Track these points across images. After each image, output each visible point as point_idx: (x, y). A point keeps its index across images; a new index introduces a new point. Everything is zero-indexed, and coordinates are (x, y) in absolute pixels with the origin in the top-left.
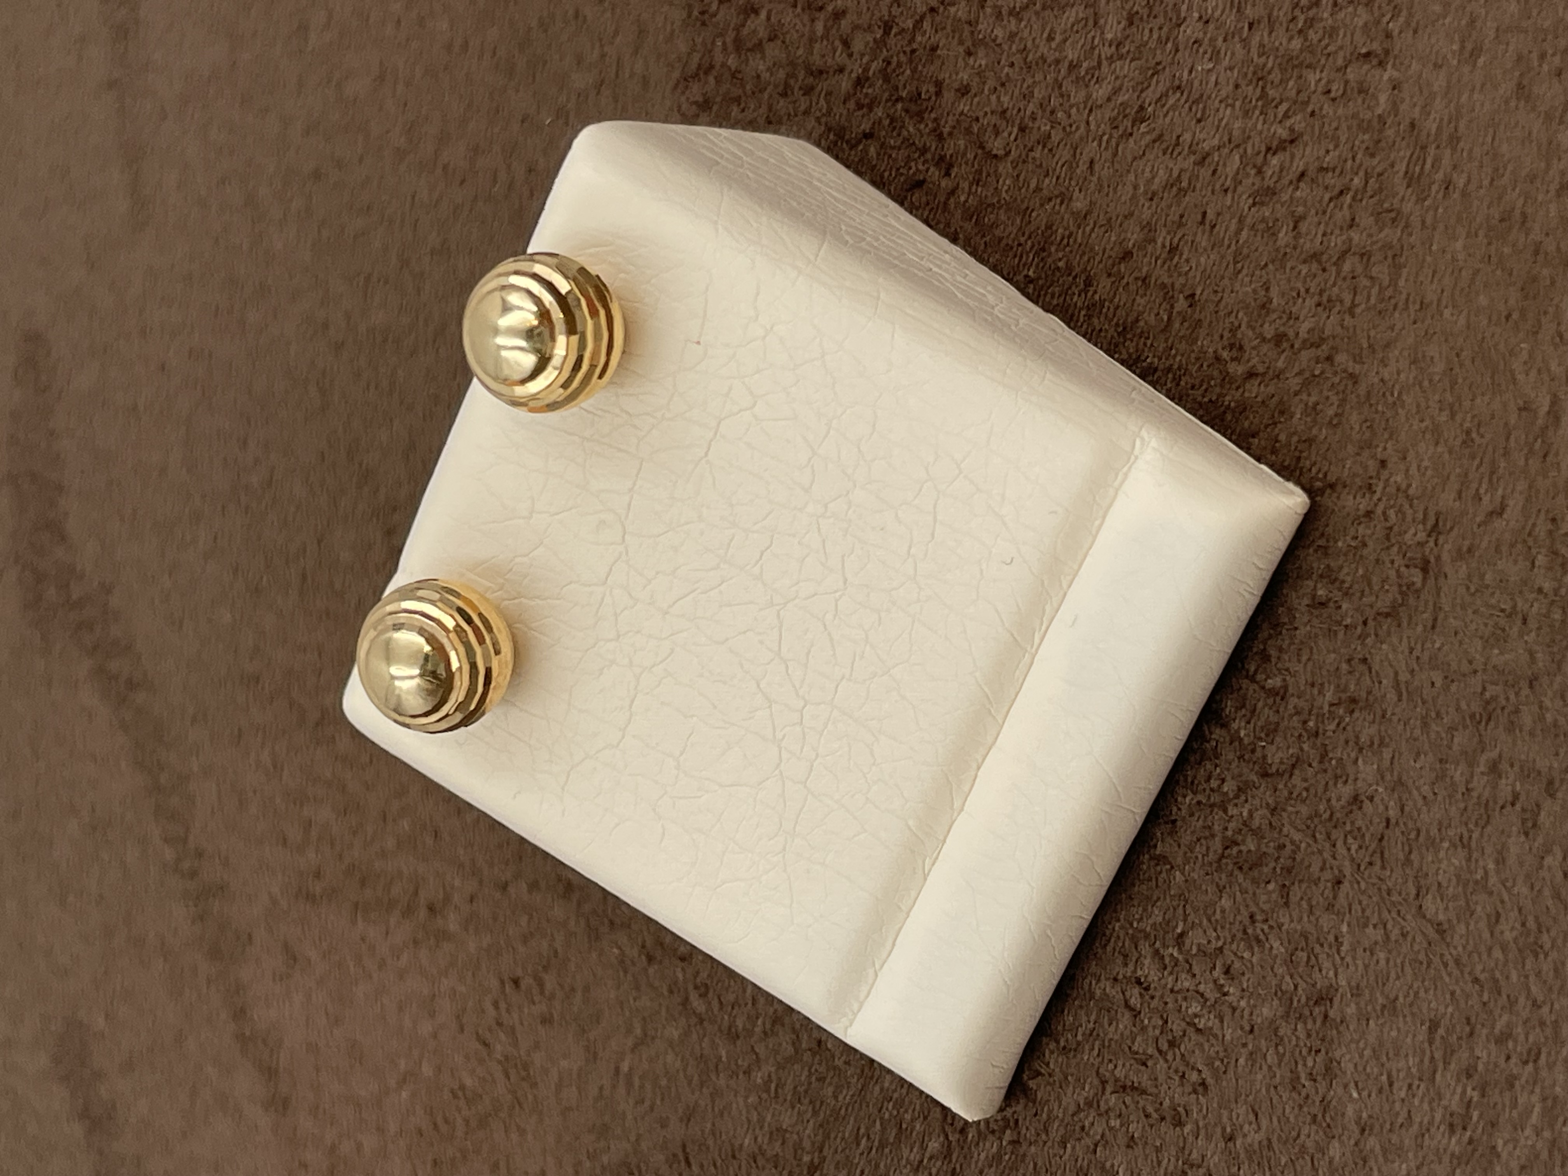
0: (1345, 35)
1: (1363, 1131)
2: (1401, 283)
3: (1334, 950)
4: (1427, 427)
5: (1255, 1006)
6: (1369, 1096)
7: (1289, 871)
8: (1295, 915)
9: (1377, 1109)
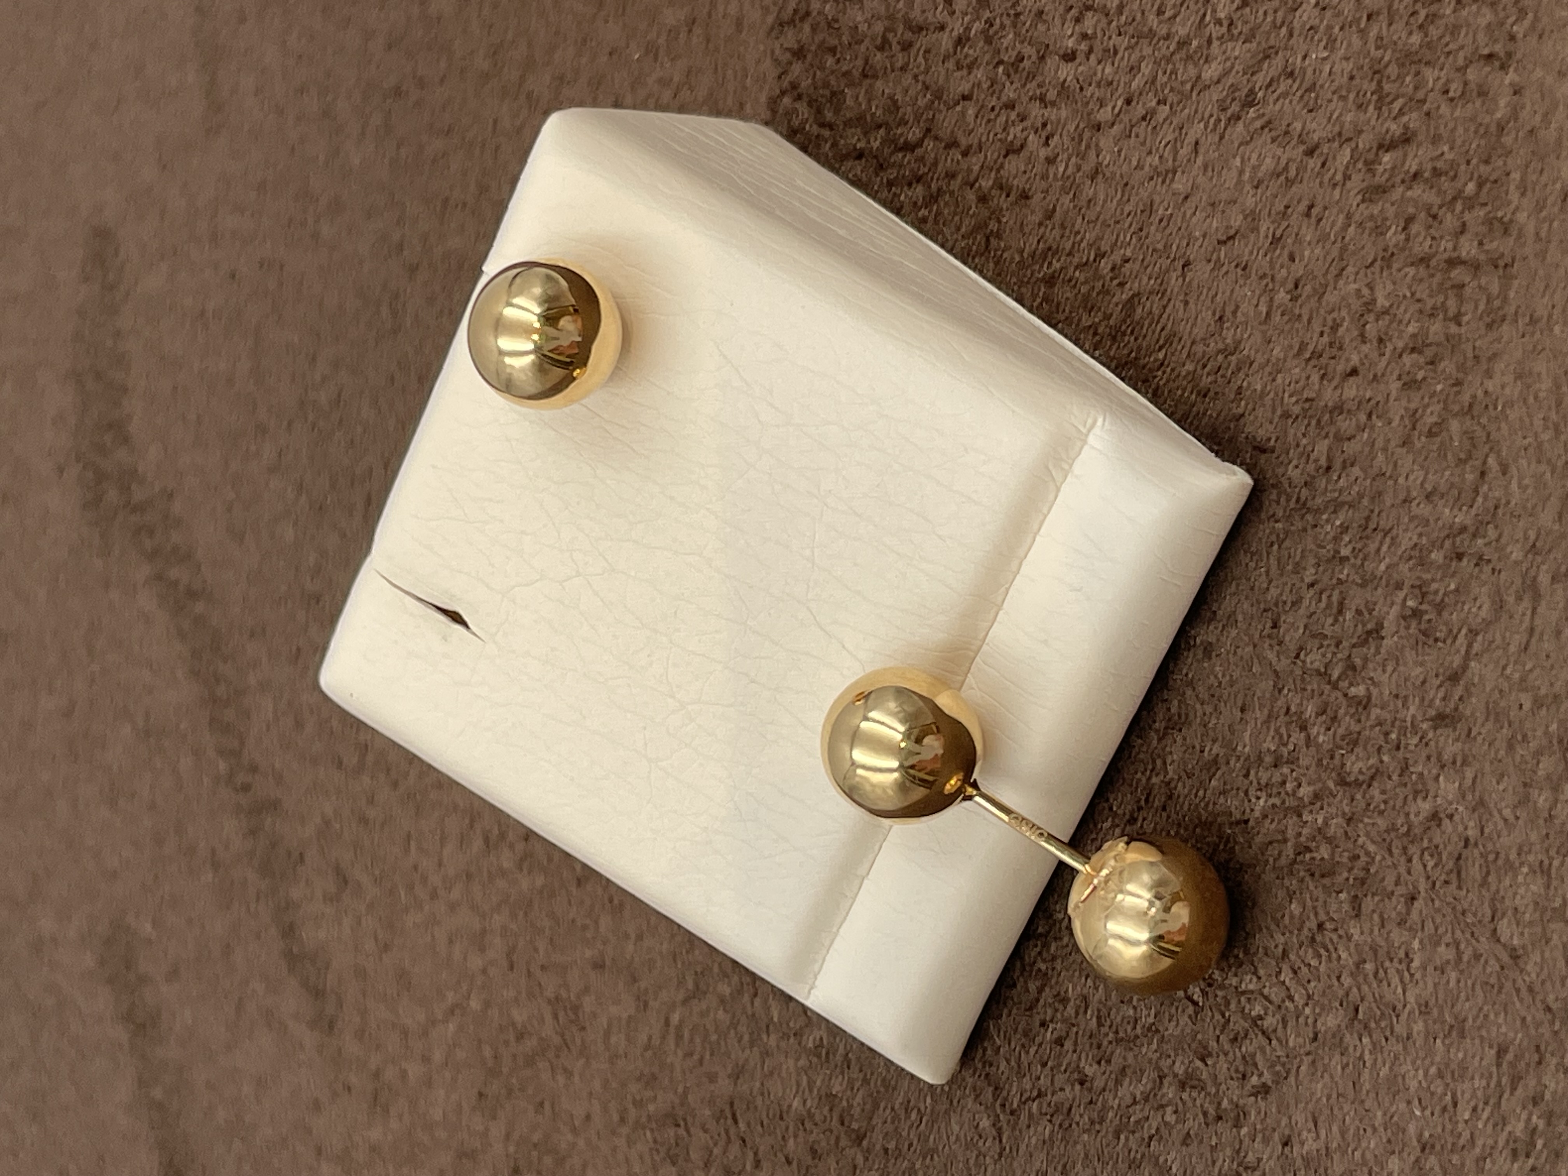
0: (1467, 34)
1: (1423, 1150)
2: (1512, 294)
3: (1403, 966)
4: (1530, 445)
5: (1319, 1015)
6: (1432, 1114)
7: (1363, 882)
8: (1366, 927)
9: (1439, 1130)
